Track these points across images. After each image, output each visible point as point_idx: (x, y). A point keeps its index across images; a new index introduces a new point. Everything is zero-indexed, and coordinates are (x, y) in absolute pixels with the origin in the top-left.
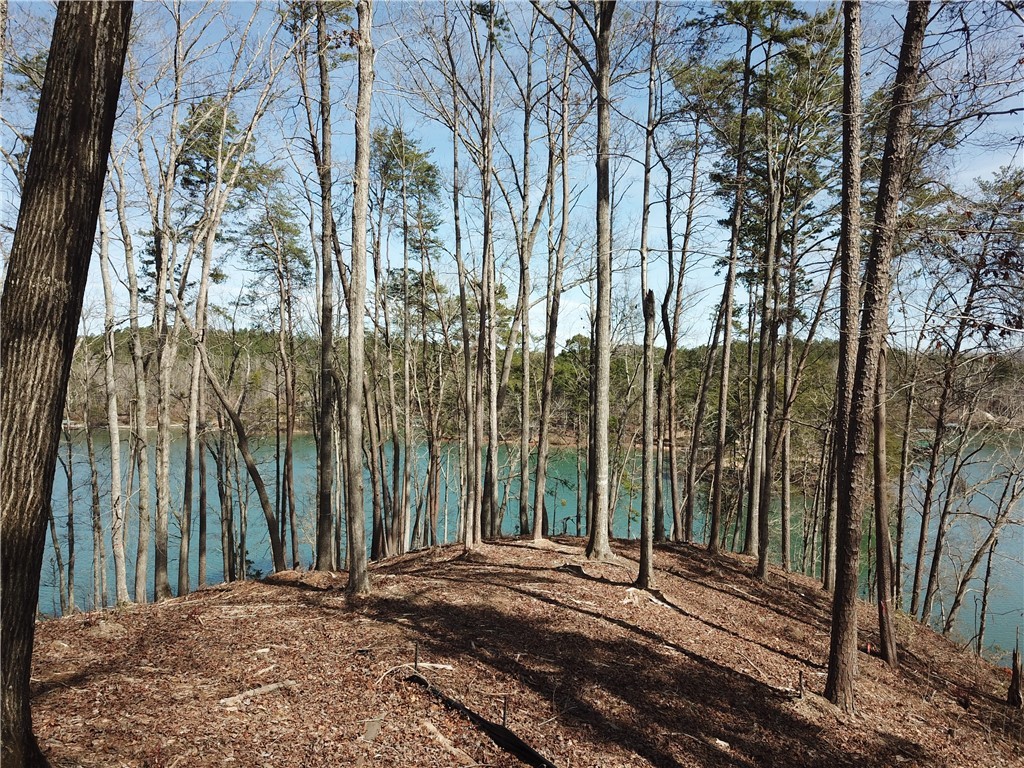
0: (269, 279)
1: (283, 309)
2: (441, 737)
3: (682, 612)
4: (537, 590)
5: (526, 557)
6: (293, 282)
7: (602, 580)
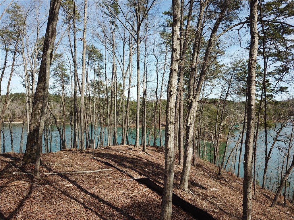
0: (59, 82)
2: (97, 164)
3: (151, 156)
4: (121, 151)
5: (121, 148)
6: (65, 83)
7: (136, 151)
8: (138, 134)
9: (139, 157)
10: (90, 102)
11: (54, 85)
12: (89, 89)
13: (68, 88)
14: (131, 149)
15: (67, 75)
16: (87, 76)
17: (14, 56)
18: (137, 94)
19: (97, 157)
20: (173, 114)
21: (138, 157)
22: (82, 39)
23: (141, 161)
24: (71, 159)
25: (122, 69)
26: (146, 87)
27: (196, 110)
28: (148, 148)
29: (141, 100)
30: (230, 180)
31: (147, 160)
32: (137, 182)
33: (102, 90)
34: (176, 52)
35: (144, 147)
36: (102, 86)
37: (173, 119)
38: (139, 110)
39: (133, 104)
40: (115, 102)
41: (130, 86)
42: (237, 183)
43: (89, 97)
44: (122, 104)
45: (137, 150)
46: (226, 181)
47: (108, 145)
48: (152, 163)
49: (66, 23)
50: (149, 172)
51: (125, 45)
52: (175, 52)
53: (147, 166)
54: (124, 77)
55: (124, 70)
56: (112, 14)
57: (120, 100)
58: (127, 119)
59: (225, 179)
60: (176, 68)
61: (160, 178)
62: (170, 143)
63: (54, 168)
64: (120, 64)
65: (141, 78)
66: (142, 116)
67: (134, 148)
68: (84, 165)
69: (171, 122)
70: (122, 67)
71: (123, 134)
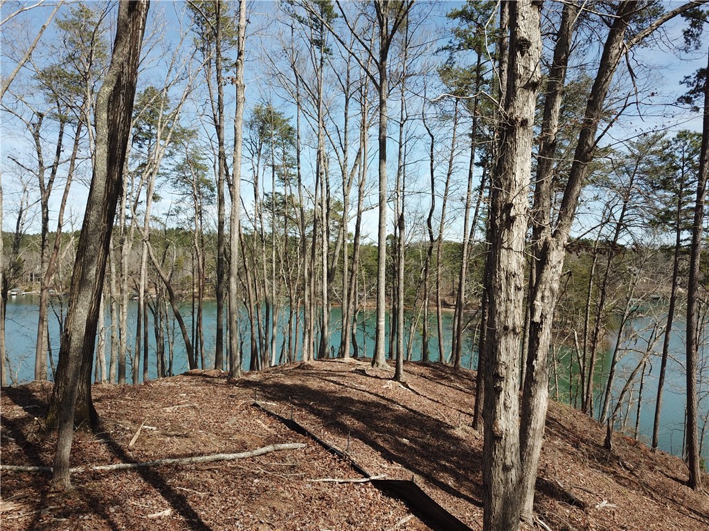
0: (188, 199)
1: (196, 218)
2: (264, 425)
3: (417, 394)
4: (335, 379)
5: (337, 367)
6: (204, 200)
7: (376, 377)
8: (380, 332)
9: (383, 398)
10: (264, 249)
11: (177, 205)
12: (260, 216)
13: (210, 212)
14: (362, 372)
15: (208, 181)
16: (256, 184)
17: (77, 134)
18: (380, 227)
19: (268, 399)
20: (516, 295)
21: (381, 397)
22: (232, 80)
23: (391, 410)
24: (194, 407)
25: (342, 165)
26: (403, 208)
27: (560, 272)
28: (409, 368)
29: (389, 242)
30: (638, 465)
31: (407, 408)
32: (377, 490)
33: (294, 217)
34: (526, 55)
35: (397, 367)
36: (293, 209)
37: (517, 317)
38: (383, 268)
39: (368, 253)
40: (322, 247)
41: (362, 208)
42: (659, 474)
43: (261, 236)
44: (342, 252)
45: (379, 375)
46: (628, 469)
47: (306, 360)
48: (420, 418)
49: (203, 49)
50: (411, 448)
51: (351, 101)
52: (522, 55)
53: (406, 427)
54: (346, 184)
55: (345, 166)
56: (317, 22)
57: (336, 244)
58: (353, 292)
59: (623, 463)
60: (526, 116)
61: (445, 469)
62: (503, 411)
63: (132, 443)
64: (336, 150)
65: (389, 186)
66: (393, 283)
67: (370, 368)
68: (225, 430)
69: (511, 326)
70: (342, 160)
71: (345, 328)
